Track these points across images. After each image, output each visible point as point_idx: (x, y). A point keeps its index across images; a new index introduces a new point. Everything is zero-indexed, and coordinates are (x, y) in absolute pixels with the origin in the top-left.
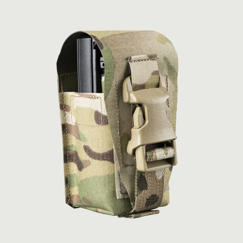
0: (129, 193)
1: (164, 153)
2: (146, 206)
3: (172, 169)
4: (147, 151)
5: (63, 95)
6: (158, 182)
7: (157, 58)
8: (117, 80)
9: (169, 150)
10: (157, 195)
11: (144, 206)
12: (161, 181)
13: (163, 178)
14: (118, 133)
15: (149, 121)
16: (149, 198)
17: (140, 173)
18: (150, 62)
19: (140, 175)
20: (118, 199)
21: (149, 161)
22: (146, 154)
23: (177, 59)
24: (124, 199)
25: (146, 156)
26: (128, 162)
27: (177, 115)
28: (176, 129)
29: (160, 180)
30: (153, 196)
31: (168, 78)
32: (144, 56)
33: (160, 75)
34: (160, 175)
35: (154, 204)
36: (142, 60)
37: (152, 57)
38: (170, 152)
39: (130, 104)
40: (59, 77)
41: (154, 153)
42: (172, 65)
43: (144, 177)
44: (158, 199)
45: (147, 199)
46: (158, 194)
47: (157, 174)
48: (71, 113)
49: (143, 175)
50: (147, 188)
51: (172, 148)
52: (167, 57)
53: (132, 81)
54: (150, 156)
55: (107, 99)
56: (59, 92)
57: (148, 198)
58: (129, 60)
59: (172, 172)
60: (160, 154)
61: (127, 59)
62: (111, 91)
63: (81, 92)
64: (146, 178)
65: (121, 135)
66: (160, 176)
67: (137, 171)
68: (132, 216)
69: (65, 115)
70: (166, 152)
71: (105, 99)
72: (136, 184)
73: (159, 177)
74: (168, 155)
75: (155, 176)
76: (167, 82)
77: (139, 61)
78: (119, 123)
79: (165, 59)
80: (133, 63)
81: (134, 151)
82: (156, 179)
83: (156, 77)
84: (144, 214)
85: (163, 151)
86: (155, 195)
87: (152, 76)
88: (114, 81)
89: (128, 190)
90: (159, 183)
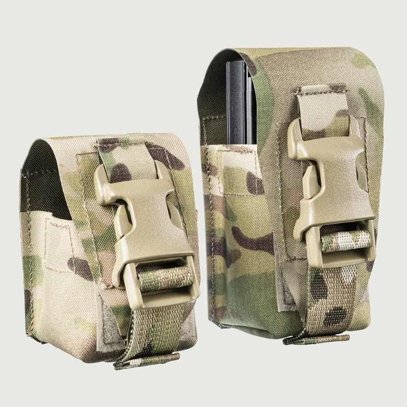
0: (297, 302)
1: (351, 239)
2: (325, 324)
3: (372, 268)
4: (322, 234)
5: (206, 149)
6: (345, 287)
7: (346, 91)
8: (277, 124)
9: (360, 235)
10: (344, 308)
11: (322, 324)
12: (350, 286)
13: (353, 281)
14: (280, 207)
15: (326, 188)
16: (330, 313)
17: (315, 272)
18: (334, 95)
19: (314, 274)
20: (279, 311)
21: (326, 250)
22: (321, 240)
23: (383, 91)
24: (289, 313)
25: (321, 243)
26: (296, 254)
27: (381, 181)
28: (380, 205)
29: (349, 284)
30: (336, 309)
31: (366, 122)
32: (323, 87)
33: (351, 116)
34: (349, 276)
35: (339, 323)
36: (321, 93)
37: (337, 89)
38: (362, 239)
39: (299, 161)
40: (201, 122)
41: (334, 239)
42: (374, 101)
43: (322, 278)
44: (346, 314)
45: (327, 314)
46: (344, 306)
47: (344, 274)
48: (218, 178)
49: (321, 274)
50: (327, 296)
51: (367, 233)
52: (365, 88)
53: (302, 125)
54: (327, 243)
55: (262, 154)
56: (201, 145)
57: (329, 311)
58: (297, 92)
59: (372, 273)
60: (344, 240)
61: (295, 91)
62: (268, 141)
63: (231, 144)
64: (325, 279)
65: (285, 210)
66: (349, 278)
67: (309, 268)
68: (303, 342)
69: (209, 181)
70: (355, 238)
71: (259, 153)
72: (309, 288)
73: (348, 280)
74: (359, 243)
75: (340, 277)
76: (365, 129)
77: (315, 94)
78: (282, 190)
79: (362, 91)
80: (305, 97)
81: (304, 234)
82: (342, 283)
83: (344, 119)
84: (322, 339)
85: (351, 236)
86: (340, 309)
87: (338, 119)
88: (273, 126)
89: (297, 298)
90: (346, 289)
